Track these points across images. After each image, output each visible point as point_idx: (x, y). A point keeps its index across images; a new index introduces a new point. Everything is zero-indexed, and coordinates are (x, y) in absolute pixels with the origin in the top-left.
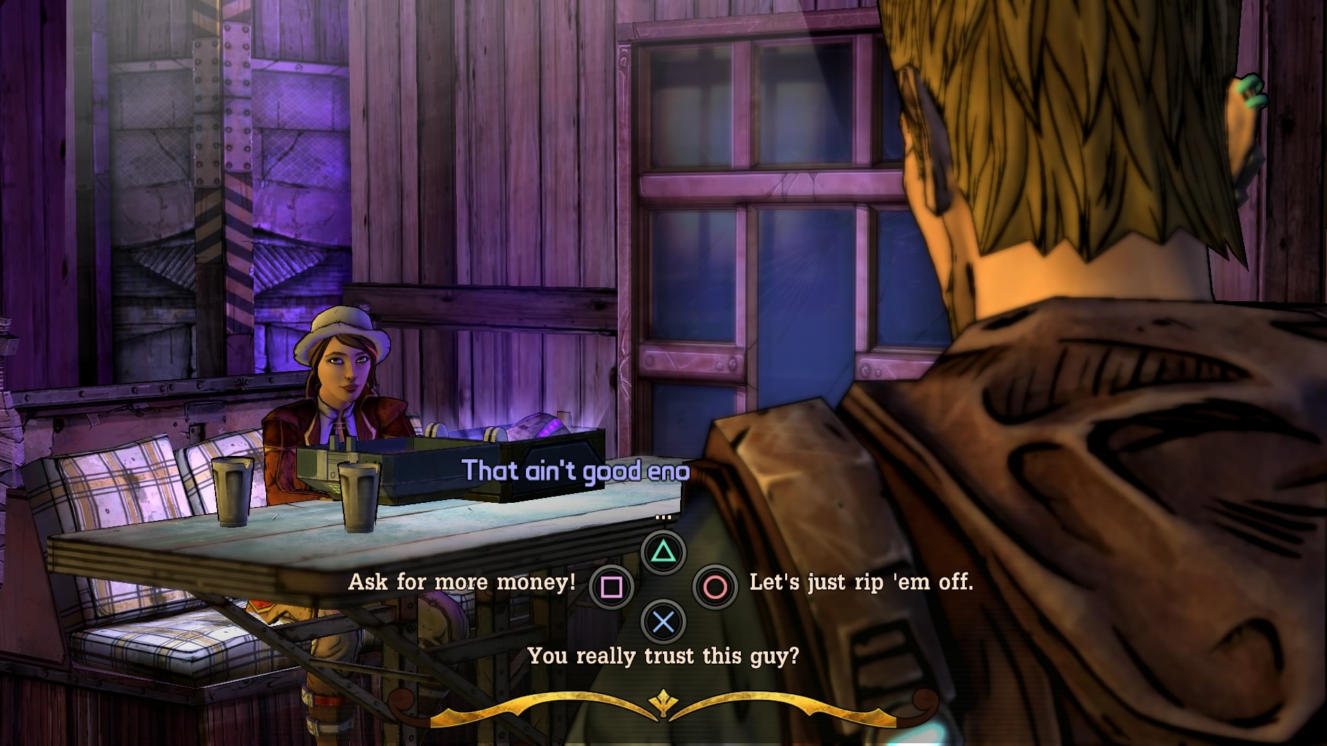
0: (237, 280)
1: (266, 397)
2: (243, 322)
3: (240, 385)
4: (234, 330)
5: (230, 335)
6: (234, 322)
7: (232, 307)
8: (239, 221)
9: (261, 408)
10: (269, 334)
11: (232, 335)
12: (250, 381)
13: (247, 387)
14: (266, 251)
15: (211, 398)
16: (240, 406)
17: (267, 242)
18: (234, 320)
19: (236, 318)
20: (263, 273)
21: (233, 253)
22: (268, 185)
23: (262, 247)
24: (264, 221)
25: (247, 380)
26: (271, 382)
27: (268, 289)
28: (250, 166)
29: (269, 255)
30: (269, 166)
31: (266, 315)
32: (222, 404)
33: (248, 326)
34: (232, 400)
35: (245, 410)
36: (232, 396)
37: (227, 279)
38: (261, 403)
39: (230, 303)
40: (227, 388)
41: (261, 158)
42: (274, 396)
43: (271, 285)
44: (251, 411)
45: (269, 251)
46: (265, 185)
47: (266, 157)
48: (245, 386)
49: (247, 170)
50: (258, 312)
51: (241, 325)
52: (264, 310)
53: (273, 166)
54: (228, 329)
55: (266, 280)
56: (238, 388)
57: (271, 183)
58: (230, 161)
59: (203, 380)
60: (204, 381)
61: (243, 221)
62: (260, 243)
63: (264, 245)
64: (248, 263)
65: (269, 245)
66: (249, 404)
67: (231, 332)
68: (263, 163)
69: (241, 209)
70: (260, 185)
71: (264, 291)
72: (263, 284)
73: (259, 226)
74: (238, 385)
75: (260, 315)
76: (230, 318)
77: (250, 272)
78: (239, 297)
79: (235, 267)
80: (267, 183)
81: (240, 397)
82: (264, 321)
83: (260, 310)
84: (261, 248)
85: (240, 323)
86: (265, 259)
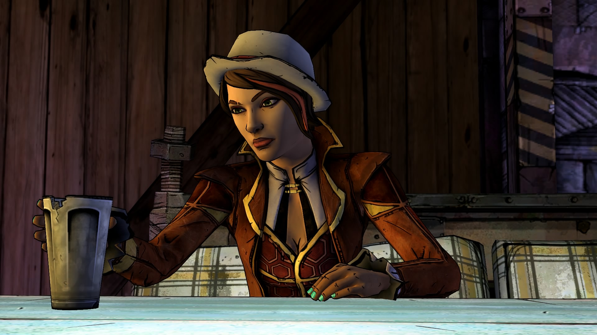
0: (533, 115)
1: (500, 217)
2: (542, 156)
3: (464, 202)
4: (529, 163)
5: (523, 167)
6: (528, 155)
7: (527, 141)
8: (533, 61)
9: (494, 228)
10: (589, 171)
11: (526, 167)
12: (477, 199)
13: (474, 205)
14: (583, 93)
15: (423, 214)
16: (464, 224)
17: (585, 84)
18: (529, 153)
19: (531, 151)
20: (580, 113)
21: (527, 90)
22: (585, 31)
23: (578, 88)
24: (581, 64)
25: (474, 198)
26: (507, 202)
27: (587, 128)
28: (548, 10)
29: (588, 96)
30: (586, 14)
31: (584, 152)
32: (440, 221)
33: (547, 160)
34: (453, 217)
35: (471, 229)
36: (454, 214)
37: (520, 115)
38: (493, 223)
39: (523, 137)
40: (447, 205)
41: (575, 6)
42: (512, 217)
43: (590, 124)
44: (480, 231)
45: (587, 92)
46: (581, 32)
47: (582, 5)
48: (471, 205)
49: (544, 14)
50: (574, 150)
51: (538, 158)
52: (582, 148)
53: (592, 14)
54: (521, 161)
55: (584, 120)
56: (461, 206)
57: (589, 29)
58: (522, 6)
59: (413, 195)
60: (415, 197)
61: (540, 60)
62: (575, 85)
63: (579, 86)
64: (547, 101)
65: (587, 86)
66: (476, 223)
67: (526, 164)
68: (578, 11)
69: (537, 50)
70: (575, 32)
71: (581, 129)
72: (579, 123)
73: (574, 69)
74: (462, 203)
75: (576, 152)
76: (524, 152)
77: (550, 108)
78: (535, 132)
79: (529, 104)
80: (583, 29)
81: (464, 215)
82: (582, 158)
83: (575, 147)
84: (576, 90)
85: (537, 156)
86: (582, 100)
